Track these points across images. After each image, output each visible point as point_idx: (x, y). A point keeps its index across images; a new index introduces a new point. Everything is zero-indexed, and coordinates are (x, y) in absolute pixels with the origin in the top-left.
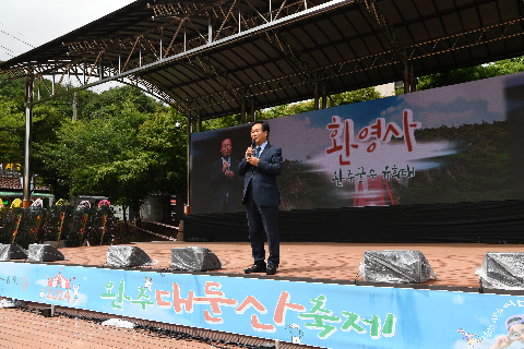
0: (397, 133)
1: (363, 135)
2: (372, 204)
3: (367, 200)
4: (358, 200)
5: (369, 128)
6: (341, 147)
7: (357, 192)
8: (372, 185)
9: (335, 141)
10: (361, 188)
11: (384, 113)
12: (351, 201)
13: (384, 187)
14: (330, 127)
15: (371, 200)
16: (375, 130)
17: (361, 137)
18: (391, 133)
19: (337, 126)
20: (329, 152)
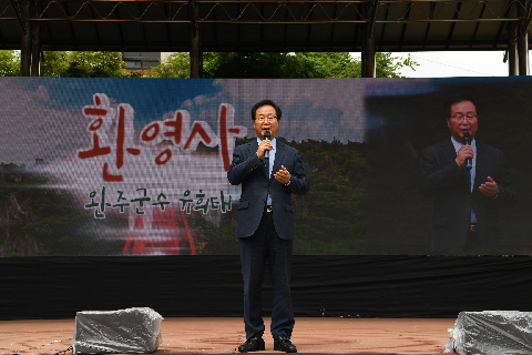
0: (208, 140)
1: (150, 134)
2: (158, 253)
3: (148, 244)
4: (132, 244)
5: (161, 124)
6: (106, 151)
7: (132, 229)
8: (160, 220)
9: (96, 138)
10: (139, 223)
11: (188, 103)
12: (121, 244)
13: (181, 225)
14: (89, 111)
15: (157, 244)
16: (171, 129)
17: (146, 138)
18: (198, 138)
19: (103, 112)
20: (83, 155)
